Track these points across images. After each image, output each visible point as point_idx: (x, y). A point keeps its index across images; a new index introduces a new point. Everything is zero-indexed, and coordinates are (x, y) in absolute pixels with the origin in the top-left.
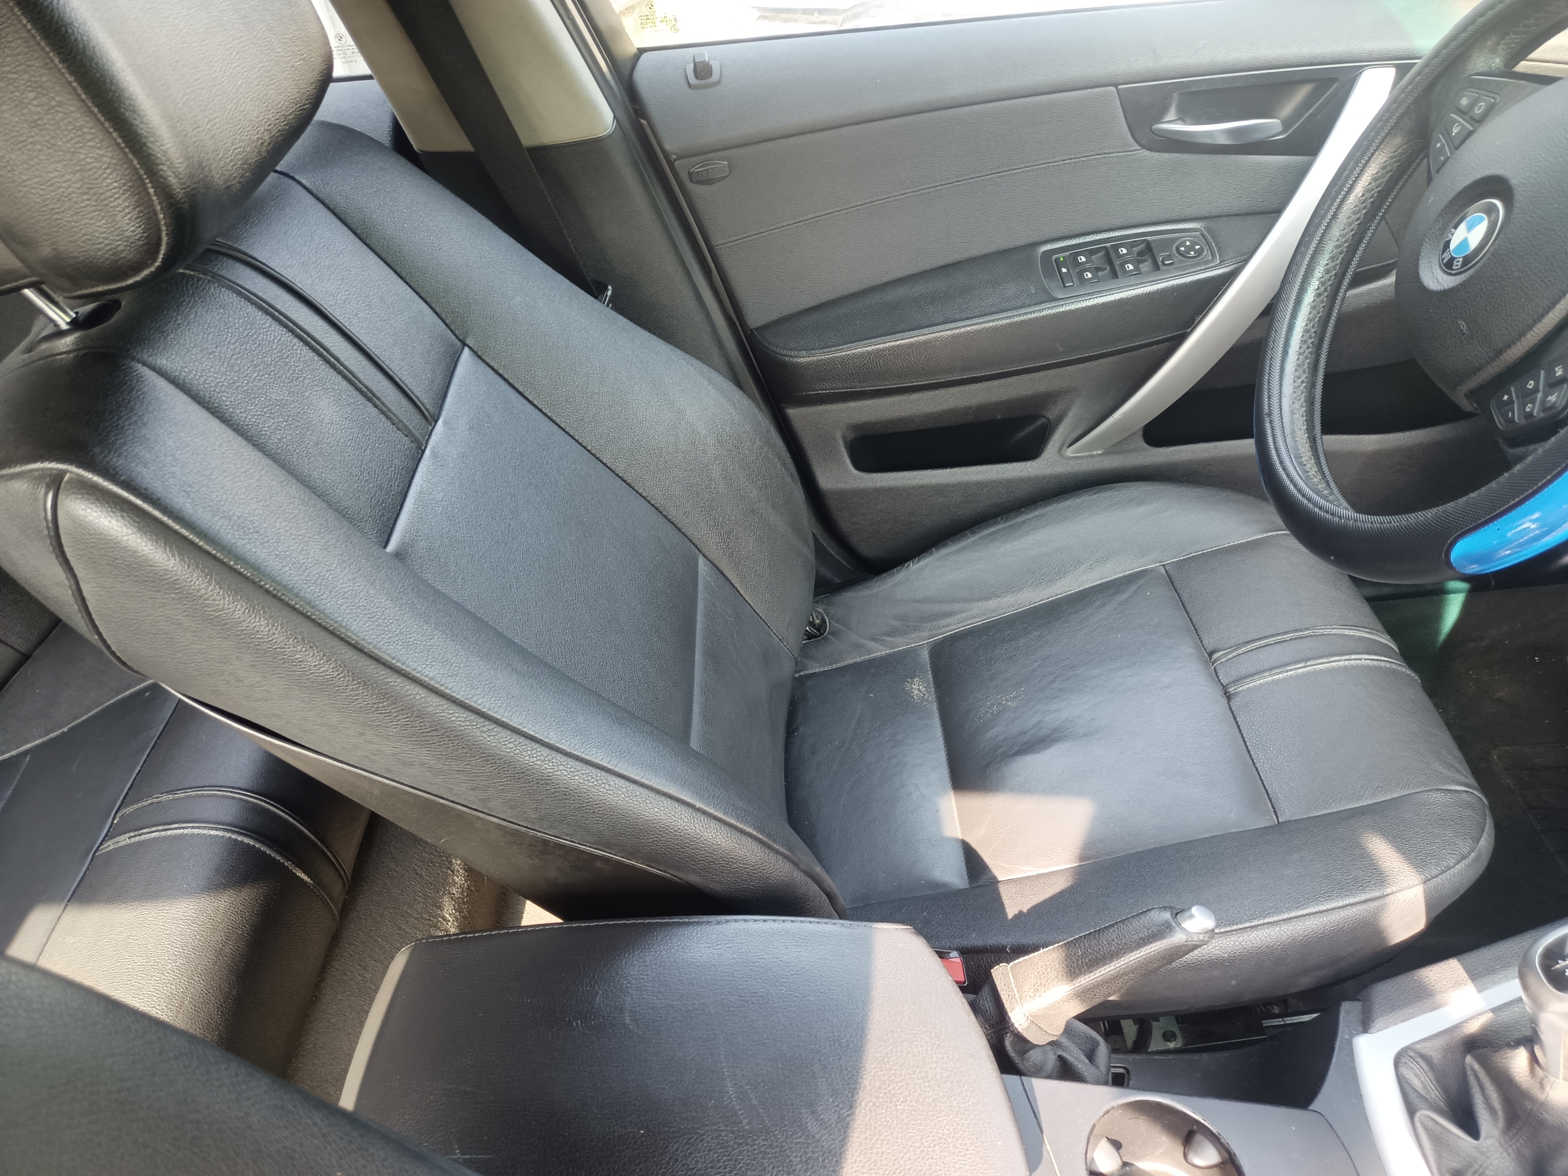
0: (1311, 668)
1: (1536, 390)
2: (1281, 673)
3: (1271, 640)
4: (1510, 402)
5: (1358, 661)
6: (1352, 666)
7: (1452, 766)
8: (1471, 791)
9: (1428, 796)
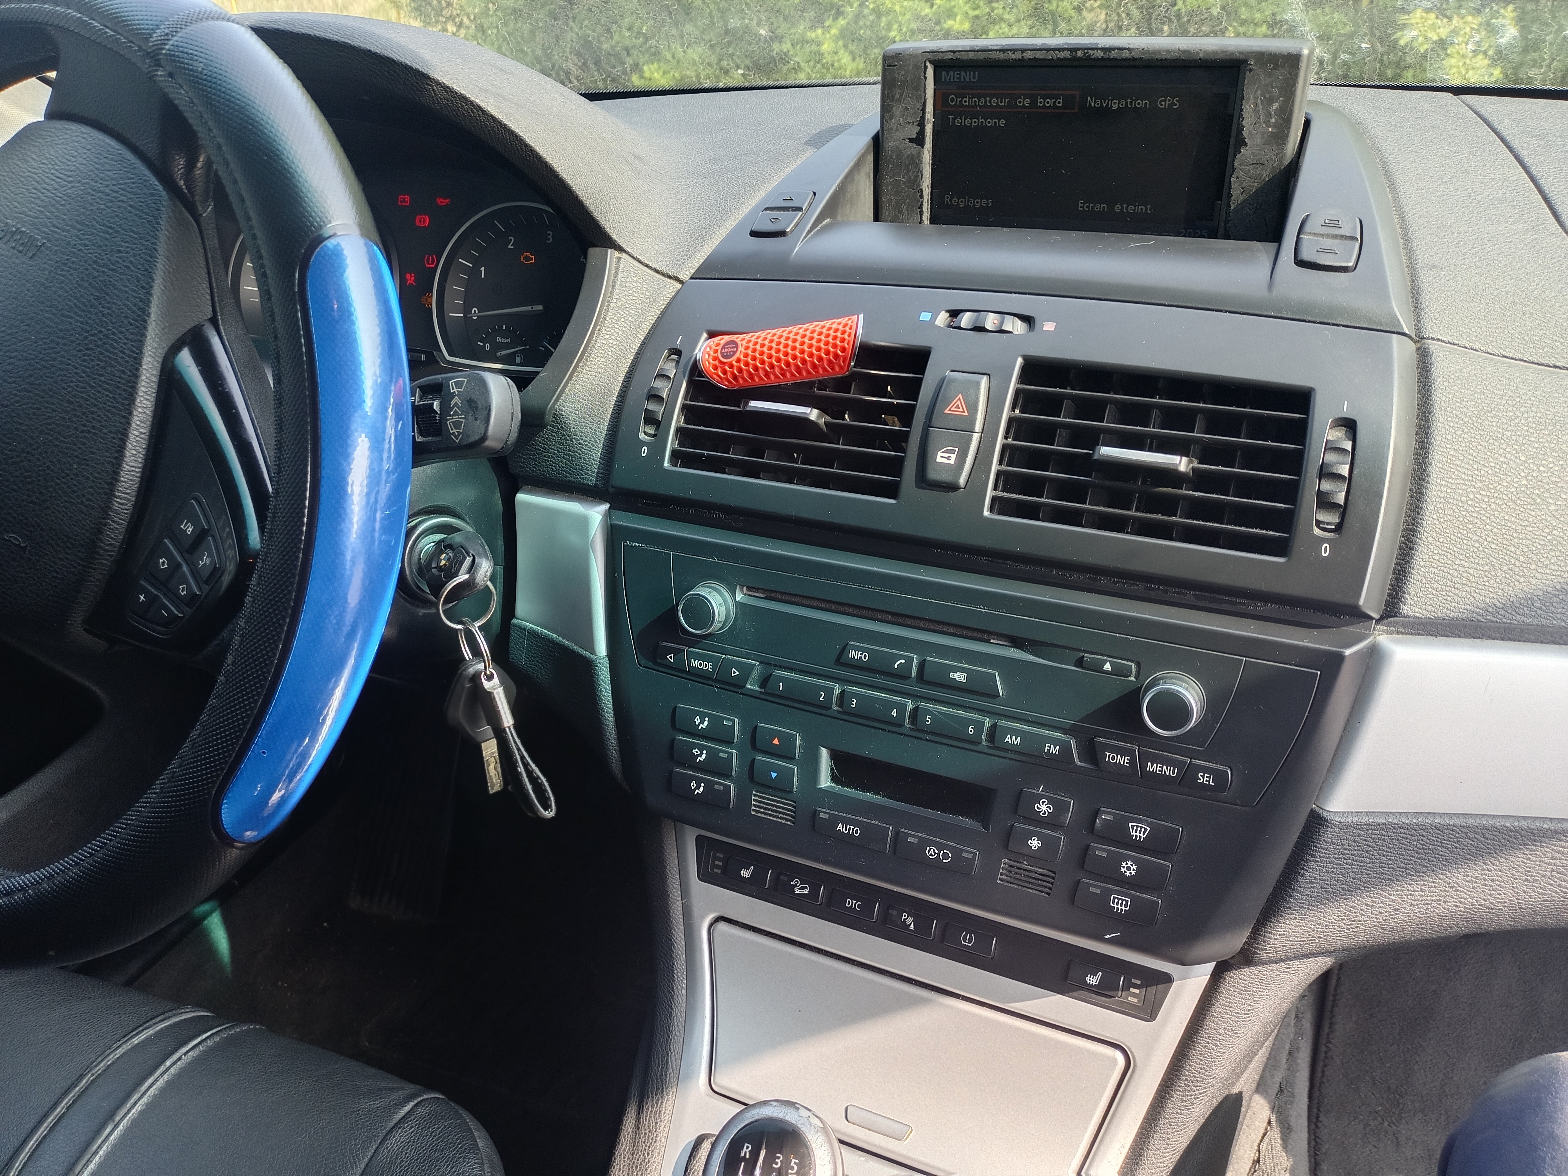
0: (125, 1120)
1: (175, 567)
2: (89, 1161)
3: (42, 1131)
4: (152, 599)
5: (179, 1063)
6: (174, 1075)
7: (380, 1090)
8: (422, 1098)
9: (387, 1148)
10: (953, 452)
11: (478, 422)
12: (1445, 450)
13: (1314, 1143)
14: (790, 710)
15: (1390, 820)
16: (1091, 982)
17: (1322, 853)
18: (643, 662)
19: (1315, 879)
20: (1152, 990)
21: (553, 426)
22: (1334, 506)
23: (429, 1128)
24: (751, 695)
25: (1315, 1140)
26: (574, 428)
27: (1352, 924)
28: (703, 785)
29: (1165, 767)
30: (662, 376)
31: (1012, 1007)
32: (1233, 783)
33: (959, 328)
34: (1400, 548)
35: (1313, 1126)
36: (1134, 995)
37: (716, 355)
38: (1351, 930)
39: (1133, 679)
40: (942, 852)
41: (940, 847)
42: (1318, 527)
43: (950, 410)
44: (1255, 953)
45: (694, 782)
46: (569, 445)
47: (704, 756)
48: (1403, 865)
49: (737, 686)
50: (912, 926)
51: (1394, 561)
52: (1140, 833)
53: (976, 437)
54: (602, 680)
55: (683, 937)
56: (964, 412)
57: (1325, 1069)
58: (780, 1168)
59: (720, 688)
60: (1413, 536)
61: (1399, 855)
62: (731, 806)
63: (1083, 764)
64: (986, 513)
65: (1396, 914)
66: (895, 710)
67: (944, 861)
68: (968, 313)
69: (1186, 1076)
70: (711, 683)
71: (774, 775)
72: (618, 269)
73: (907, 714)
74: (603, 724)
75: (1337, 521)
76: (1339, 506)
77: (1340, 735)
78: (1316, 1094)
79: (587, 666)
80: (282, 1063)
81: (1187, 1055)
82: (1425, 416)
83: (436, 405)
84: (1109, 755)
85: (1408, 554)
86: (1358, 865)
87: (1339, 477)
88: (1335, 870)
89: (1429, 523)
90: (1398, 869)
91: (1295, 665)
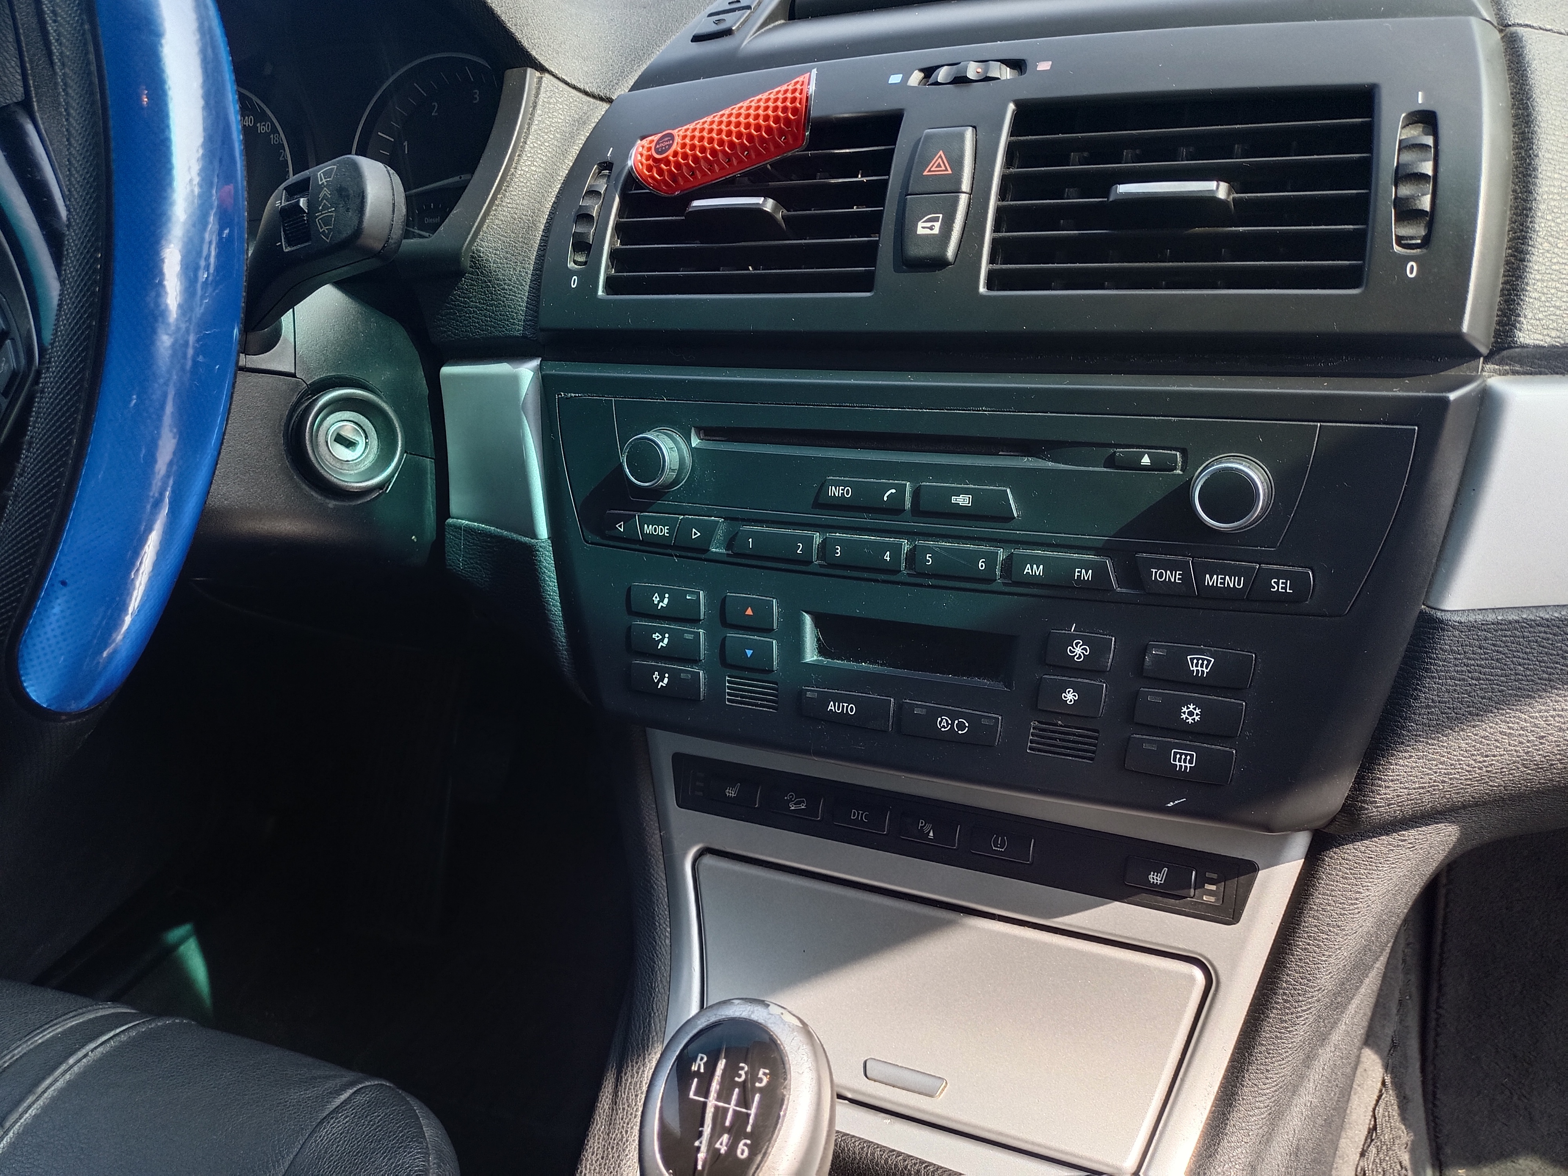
6: (78, 1075)
7: (314, 1079)
8: (363, 1085)
9: (315, 1142)
10: (936, 220)
11: (350, 213)
12: (1553, 138)
13: (1433, 1124)
14: (763, 572)
15: (1524, 616)
16: (1155, 881)
17: (1439, 666)
18: (590, 537)
19: (1433, 701)
20: (1233, 883)
21: (472, 273)
22: (1419, 214)
23: (366, 1117)
24: (716, 560)
25: (1434, 1121)
26: (495, 271)
27: (1485, 761)
28: (667, 675)
29: (1227, 577)
30: (593, 193)
31: (1059, 923)
32: (1317, 588)
33: (937, 83)
34: (1508, 263)
35: (1431, 1106)
36: (1210, 893)
37: (650, 153)
38: (1484, 769)
39: (1179, 472)
40: (956, 722)
41: (953, 716)
42: (1399, 244)
43: (930, 171)
44: (1362, 808)
45: (656, 673)
46: (492, 293)
47: (666, 641)
48: (1545, 676)
49: (699, 551)
50: (931, 834)
51: (1501, 280)
52: (1202, 666)
53: (963, 199)
54: (545, 567)
55: (664, 877)
56: (947, 170)
57: (1439, 1039)
58: (745, 1082)
59: (680, 557)
60: (1523, 244)
61: (1540, 662)
62: (702, 698)
63: (1124, 590)
64: (982, 289)
65: (1541, 743)
66: (888, 553)
67: (960, 732)
68: (946, 67)
69: (1284, 989)
70: (669, 551)
71: (749, 653)
72: (539, 89)
73: (903, 557)
74: (550, 620)
75: (1423, 232)
76: (1423, 212)
77: (1450, 510)
78: (1430, 1068)
79: (529, 553)
80: (204, 1056)
81: (1283, 963)
82: (1522, 104)
83: (302, 202)
84: (1156, 573)
85: (1518, 268)
86: (1487, 679)
87: (1423, 177)
88: (1458, 688)
89: (1543, 225)
90: (1539, 681)
91: (1384, 423)
